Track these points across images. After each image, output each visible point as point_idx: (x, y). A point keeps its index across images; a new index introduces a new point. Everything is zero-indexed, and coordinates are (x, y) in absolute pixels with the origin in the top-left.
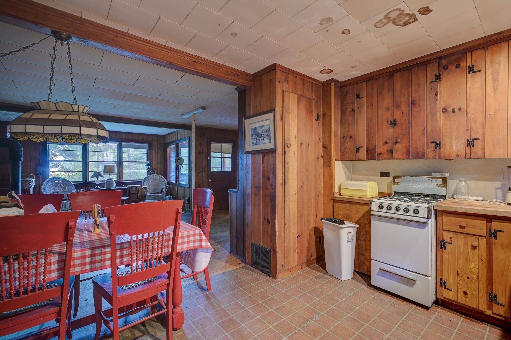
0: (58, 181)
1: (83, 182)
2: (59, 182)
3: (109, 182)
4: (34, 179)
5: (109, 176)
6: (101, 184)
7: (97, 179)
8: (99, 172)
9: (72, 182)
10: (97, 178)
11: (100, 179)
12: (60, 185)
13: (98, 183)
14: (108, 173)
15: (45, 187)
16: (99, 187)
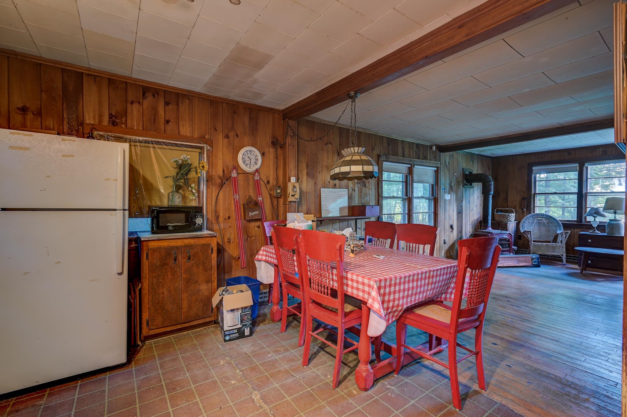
0: (541, 217)
1: (578, 222)
2: (542, 220)
3: (613, 225)
4: (513, 214)
5: (614, 215)
6: (601, 227)
7: (595, 219)
8: (597, 209)
9: (560, 220)
10: (595, 217)
11: (599, 219)
12: (544, 223)
13: (595, 225)
14: (613, 211)
15: (524, 224)
16: (597, 232)
